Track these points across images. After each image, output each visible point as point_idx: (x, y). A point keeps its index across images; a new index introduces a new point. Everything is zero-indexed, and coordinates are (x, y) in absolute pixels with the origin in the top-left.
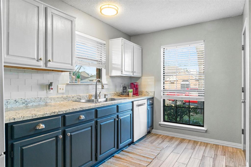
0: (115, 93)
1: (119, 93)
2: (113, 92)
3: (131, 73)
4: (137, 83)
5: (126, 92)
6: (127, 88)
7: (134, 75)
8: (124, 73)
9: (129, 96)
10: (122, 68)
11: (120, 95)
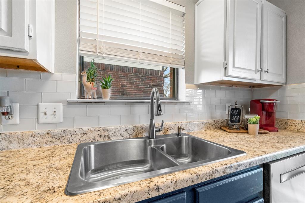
0: (211, 121)
1: (222, 123)
2: (205, 121)
3: (254, 73)
4: (273, 100)
5: (239, 121)
6: (243, 112)
7: (264, 78)
8: (231, 71)
9: (248, 133)
10: (225, 59)
11: (223, 128)
